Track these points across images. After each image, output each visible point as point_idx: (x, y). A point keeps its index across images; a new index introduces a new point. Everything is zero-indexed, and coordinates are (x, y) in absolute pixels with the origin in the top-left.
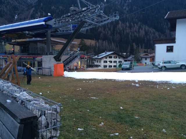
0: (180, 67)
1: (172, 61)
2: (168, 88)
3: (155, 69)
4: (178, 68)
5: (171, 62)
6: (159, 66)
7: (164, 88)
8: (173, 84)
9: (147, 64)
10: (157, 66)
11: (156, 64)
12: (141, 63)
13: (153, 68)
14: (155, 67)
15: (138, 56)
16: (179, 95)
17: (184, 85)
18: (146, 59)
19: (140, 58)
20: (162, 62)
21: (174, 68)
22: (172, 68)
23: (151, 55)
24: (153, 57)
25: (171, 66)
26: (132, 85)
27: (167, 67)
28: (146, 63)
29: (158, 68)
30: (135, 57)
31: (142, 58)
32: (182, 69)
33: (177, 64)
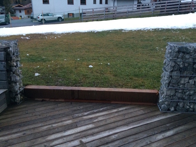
0: (57, 19)
1: (50, 13)
2: (56, 38)
3: (34, 23)
4: (56, 20)
5: (49, 15)
6: (39, 19)
7: (52, 38)
8: (57, 34)
9: (23, 17)
10: (35, 19)
11: (35, 17)
12: (15, 16)
13: (32, 21)
14: (34, 20)
15: (10, 8)
16: (65, 41)
17: (65, 34)
18: (20, 12)
19: (13, 10)
20: (41, 15)
21: (52, 21)
22: (50, 21)
23: (25, 6)
24: (27, 8)
25: (50, 19)
26: (22, 39)
27: (46, 20)
28: (21, 16)
29: (37, 21)
30: (6, 9)
31: (15, 10)
32: (59, 21)
33: (55, 16)
